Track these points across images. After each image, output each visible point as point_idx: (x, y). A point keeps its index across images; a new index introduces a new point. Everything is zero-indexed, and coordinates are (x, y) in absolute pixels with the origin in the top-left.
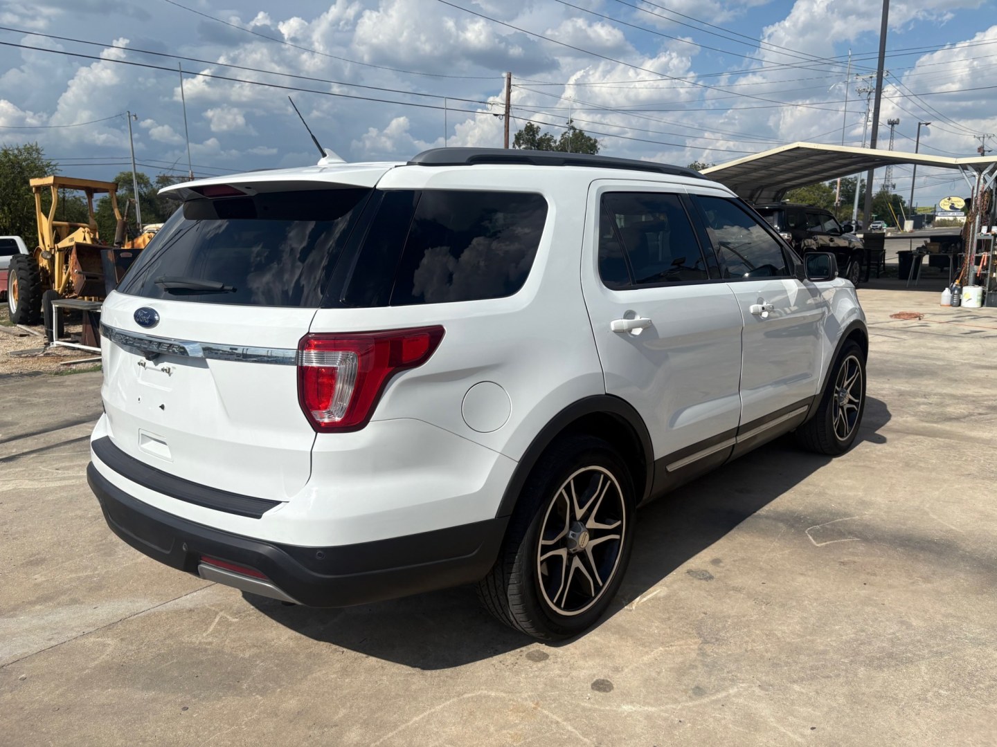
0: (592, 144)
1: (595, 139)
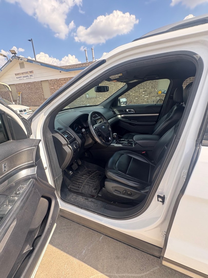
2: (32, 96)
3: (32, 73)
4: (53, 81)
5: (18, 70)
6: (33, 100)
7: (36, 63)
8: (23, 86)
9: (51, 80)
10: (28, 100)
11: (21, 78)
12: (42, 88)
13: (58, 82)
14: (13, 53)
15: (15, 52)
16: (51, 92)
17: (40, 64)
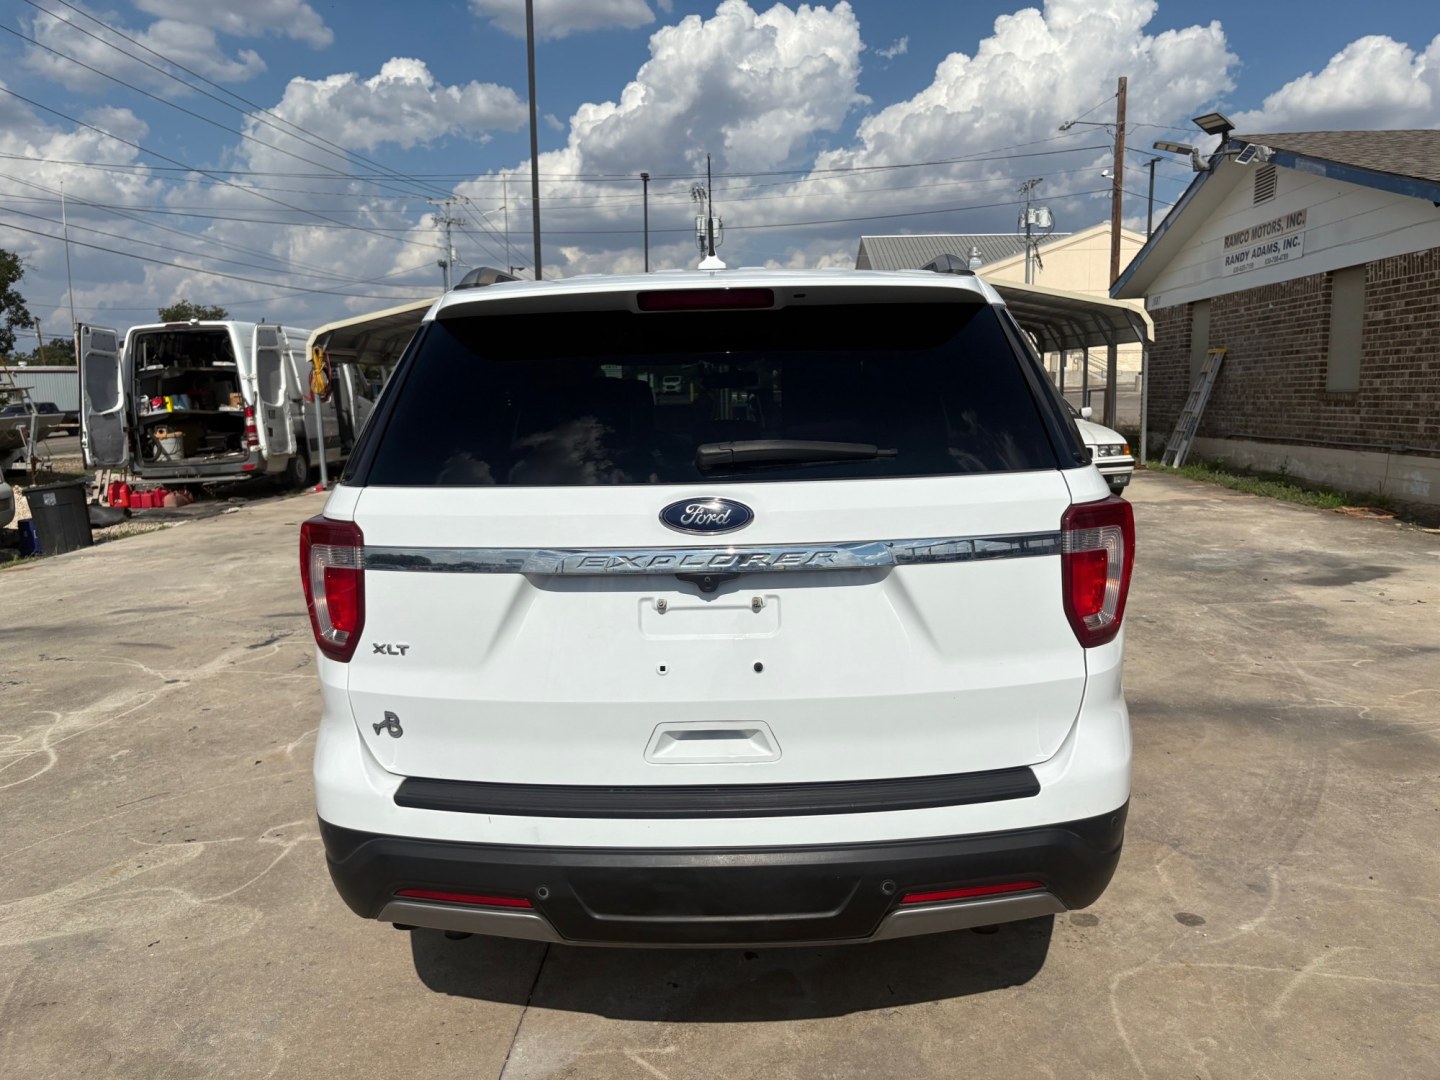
0: (10, 262)
1: (14, 255)
2: (1267, 374)
3: (1297, 227)
4: (1389, 267)
5: (1244, 213)
6: (1267, 398)
7: (1308, 164)
8: (1242, 311)
9: (1382, 262)
10: (1243, 399)
11: (1245, 262)
12: (1324, 322)
13: (1418, 278)
14: (1211, 131)
15: (1222, 122)
16: (1364, 347)
17: (1324, 170)
